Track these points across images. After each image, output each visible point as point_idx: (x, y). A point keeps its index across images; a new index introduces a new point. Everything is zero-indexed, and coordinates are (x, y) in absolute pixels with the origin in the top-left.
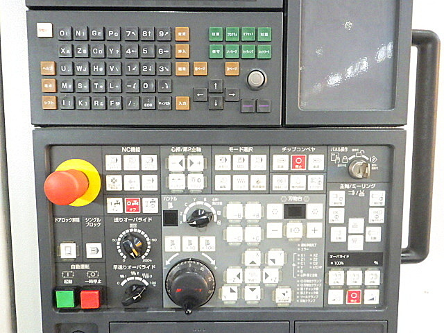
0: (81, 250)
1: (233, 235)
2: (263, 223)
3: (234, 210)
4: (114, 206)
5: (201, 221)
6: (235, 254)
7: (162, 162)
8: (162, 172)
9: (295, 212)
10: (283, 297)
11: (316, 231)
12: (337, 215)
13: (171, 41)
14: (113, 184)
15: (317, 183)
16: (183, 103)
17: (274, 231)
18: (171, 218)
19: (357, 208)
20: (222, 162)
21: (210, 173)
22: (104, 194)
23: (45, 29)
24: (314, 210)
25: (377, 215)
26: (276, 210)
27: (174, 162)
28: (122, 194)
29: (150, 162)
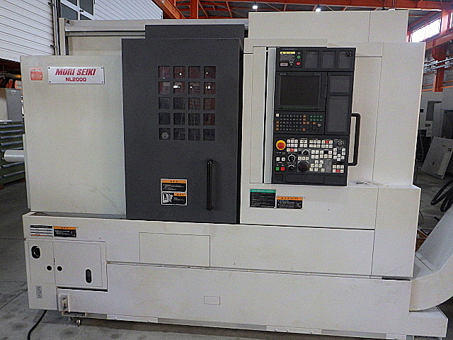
0: (281, 159)
1: (313, 157)
2: (319, 154)
3: (313, 152)
4: (288, 150)
5: (306, 154)
6: (313, 161)
7: (299, 141)
8: (299, 143)
9: (326, 152)
10: (323, 170)
11: (330, 157)
12: (335, 153)
13: (302, 118)
14: (289, 145)
15: (331, 147)
16: (304, 130)
17: (321, 156)
18: (300, 153)
19: (339, 152)
20: (311, 142)
21: (308, 144)
22: (286, 147)
23: (278, 115)
24: (330, 152)
25: (344, 154)
26: (322, 152)
27: (301, 141)
28: (290, 148)
29: (296, 141)
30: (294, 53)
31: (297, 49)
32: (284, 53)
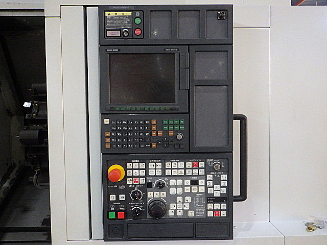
0: (117, 197)
1: (172, 191)
2: (183, 187)
3: (172, 182)
4: (129, 181)
5: (161, 187)
6: (173, 198)
7: (147, 166)
8: (147, 169)
9: (195, 183)
10: (191, 214)
11: (202, 189)
12: (210, 184)
13: (150, 125)
14: (129, 173)
15: (202, 172)
16: (154, 145)
17: (187, 190)
18: (150, 185)
19: (217, 181)
20: (168, 165)
21: (164, 169)
22: (126, 177)
23: (107, 121)
24: (202, 182)
25: (224, 183)
26: (188, 182)
27: (151, 165)
28: (132, 177)
29: (142, 165)
30: (130, 14)
31: (134, 9)
32: (113, 14)
